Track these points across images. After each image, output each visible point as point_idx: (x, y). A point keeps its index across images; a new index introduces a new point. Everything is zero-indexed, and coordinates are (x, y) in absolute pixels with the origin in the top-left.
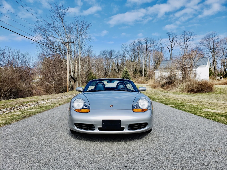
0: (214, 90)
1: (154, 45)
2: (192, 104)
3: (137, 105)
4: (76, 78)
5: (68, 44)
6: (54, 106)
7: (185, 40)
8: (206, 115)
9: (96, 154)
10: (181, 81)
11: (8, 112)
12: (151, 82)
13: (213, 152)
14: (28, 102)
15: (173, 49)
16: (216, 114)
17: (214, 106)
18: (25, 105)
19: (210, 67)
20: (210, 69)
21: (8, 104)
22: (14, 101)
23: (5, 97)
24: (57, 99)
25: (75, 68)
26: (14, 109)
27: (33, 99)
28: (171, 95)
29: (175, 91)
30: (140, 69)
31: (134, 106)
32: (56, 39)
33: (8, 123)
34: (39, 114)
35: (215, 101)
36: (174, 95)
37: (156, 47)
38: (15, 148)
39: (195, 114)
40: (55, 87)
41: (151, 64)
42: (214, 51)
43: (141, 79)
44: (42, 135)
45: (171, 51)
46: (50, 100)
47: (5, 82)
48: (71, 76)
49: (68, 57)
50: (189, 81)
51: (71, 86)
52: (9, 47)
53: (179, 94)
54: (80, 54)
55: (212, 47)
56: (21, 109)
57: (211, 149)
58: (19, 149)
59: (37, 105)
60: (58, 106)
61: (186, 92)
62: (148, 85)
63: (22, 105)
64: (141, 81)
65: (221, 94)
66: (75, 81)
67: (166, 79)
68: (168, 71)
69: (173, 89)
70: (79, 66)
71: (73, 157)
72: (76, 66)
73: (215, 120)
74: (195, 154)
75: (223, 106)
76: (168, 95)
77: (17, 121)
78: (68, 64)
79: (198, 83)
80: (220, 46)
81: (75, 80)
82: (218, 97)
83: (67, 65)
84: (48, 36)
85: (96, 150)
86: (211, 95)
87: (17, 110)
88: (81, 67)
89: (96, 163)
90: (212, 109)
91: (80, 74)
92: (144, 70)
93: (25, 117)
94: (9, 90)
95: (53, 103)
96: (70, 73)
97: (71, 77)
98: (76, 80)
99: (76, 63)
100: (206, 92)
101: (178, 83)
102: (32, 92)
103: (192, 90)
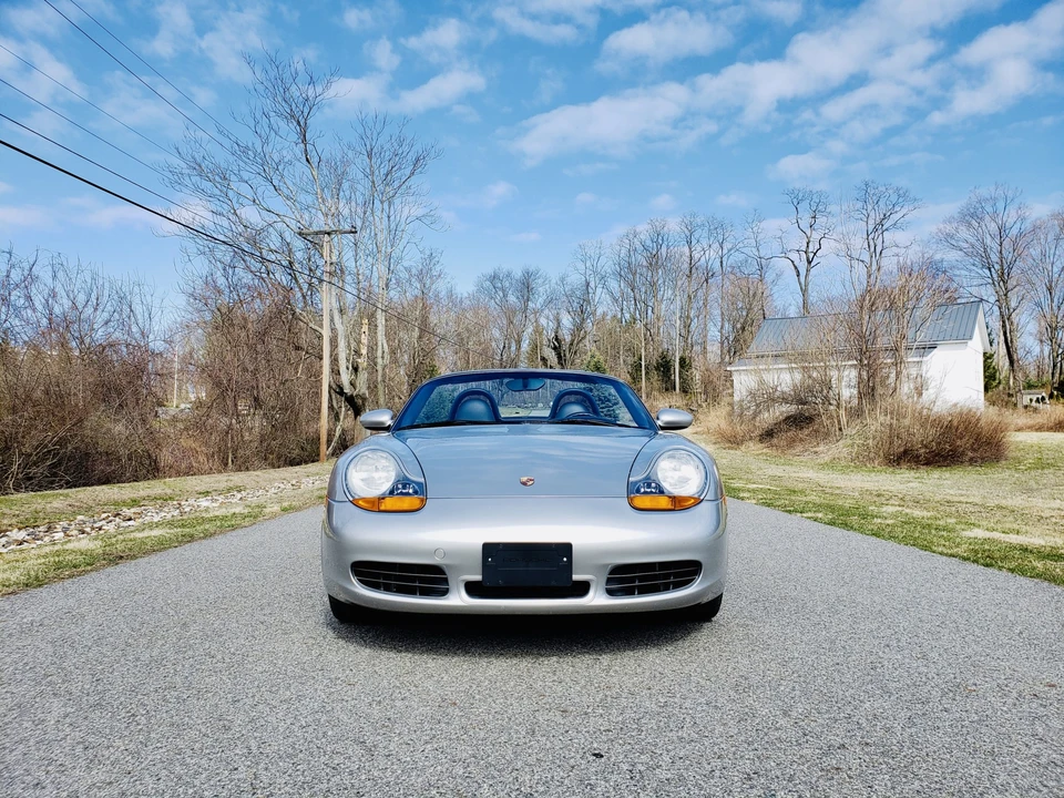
0: (1010, 455)
1: (725, 247)
2: (908, 511)
3: (648, 482)
4: (364, 399)
5: (326, 238)
6: (255, 516)
7: (871, 222)
8: (976, 552)
10: (856, 413)
11: (39, 542)
12: (716, 418)
13: (1020, 696)
14: (135, 503)
15: (813, 264)
18: (119, 514)
19: (989, 351)
20: (987, 357)
21: (39, 507)
22: (67, 496)
23: (30, 479)
24: (273, 490)
25: (358, 353)
26: (65, 530)
27: (160, 491)
28: (811, 474)
29: (827, 459)
30: (663, 357)
31: (636, 483)
32: (271, 218)
34: (186, 546)
36: (821, 475)
37: (736, 258)
38: (64, 682)
40: (262, 440)
41: (714, 333)
42: (1003, 277)
43: (667, 405)
45: (803, 272)
46: (239, 496)
47: (29, 412)
48: (342, 389)
49: (327, 299)
50: (892, 413)
51: (337, 434)
52: (56, 255)
53: (844, 470)
54: (382, 284)
55: (995, 258)
56: (101, 532)
57: (1007, 686)
59: (176, 513)
60: (274, 516)
61: (876, 462)
62: (699, 429)
63: (104, 516)
65: (1046, 471)
66: (358, 411)
67: (785, 400)
68: (794, 365)
69: (817, 449)
70: (380, 344)
72: (364, 339)
74: (931, 704)
76: (795, 475)
77: (79, 575)
78: (326, 333)
79: (937, 422)
80: (1033, 253)
82: (1032, 483)
83: (320, 337)
84: (234, 201)
86: (999, 474)
87: (82, 536)
88: (385, 345)
91: (380, 379)
92: (682, 360)
93: (119, 559)
94: (46, 446)
95: (253, 505)
96: (335, 372)
97: (341, 392)
98: (364, 404)
99: (365, 328)
100: (972, 461)
101: (839, 422)
102: (155, 461)
103: (905, 452)
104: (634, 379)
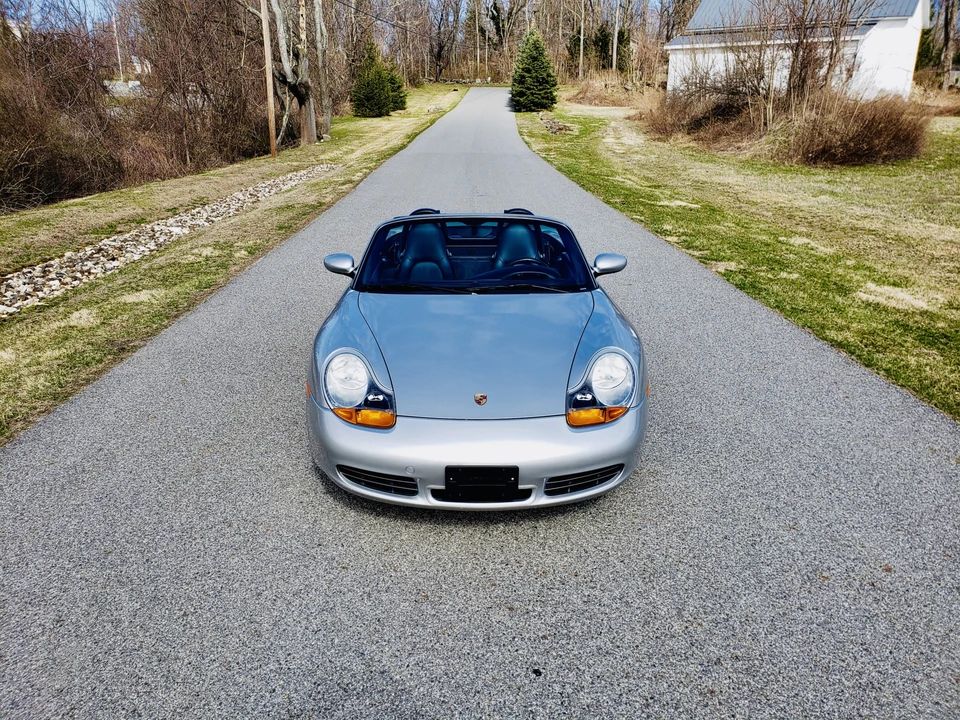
0: (923, 151)
2: (813, 244)
3: (587, 388)
4: (307, 87)
6: (226, 263)
8: (863, 334)
9: (427, 596)
10: (783, 106)
11: (41, 294)
13: (860, 586)
14: (112, 229)
16: (906, 328)
17: (904, 260)
18: (100, 250)
19: (928, 27)
20: (926, 33)
21: (28, 241)
23: (8, 195)
25: (297, 36)
26: (60, 276)
27: (132, 212)
28: (732, 178)
29: (747, 155)
30: (602, 30)
31: (573, 395)
33: (60, 396)
34: (175, 327)
35: (914, 228)
36: (739, 179)
39: (819, 332)
40: (215, 133)
43: (603, 84)
44: (208, 475)
46: (205, 215)
48: (284, 77)
50: (817, 107)
51: (284, 124)
53: (763, 169)
56: (92, 277)
57: (853, 571)
58: (135, 566)
59: (152, 246)
60: (244, 265)
61: (795, 160)
62: (632, 112)
63: (89, 250)
64: (604, 94)
65: (952, 171)
66: (302, 101)
67: (716, 90)
69: (740, 144)
70: (318, 27)
71: (344, 617)
72: (303, 24)
73: (894, 375)
74: (791, 599)
75: (943, 264)
76: (716, 179)
77: (95, 380)
78: (264, 16)
79: (860, 117)
81: (300, 93)
83: (259, 21)
85: (424, 574)
86: (909, 177)
87: (76, 283)
88: (323, 27)
89: (427, 650)
90: (895, 284)
91: (320, 64)
92: (621, 34)
93: (120, 350)
94: (15, 162)
95: (222, 241)
96: (277, 58)
97: (284, 80)
98: (307, 94)
99: (303, 11)
100: (885, 160)
101: (765, 115)
102: (119, 163)
103: (824, 151)
104: (571, 54)
